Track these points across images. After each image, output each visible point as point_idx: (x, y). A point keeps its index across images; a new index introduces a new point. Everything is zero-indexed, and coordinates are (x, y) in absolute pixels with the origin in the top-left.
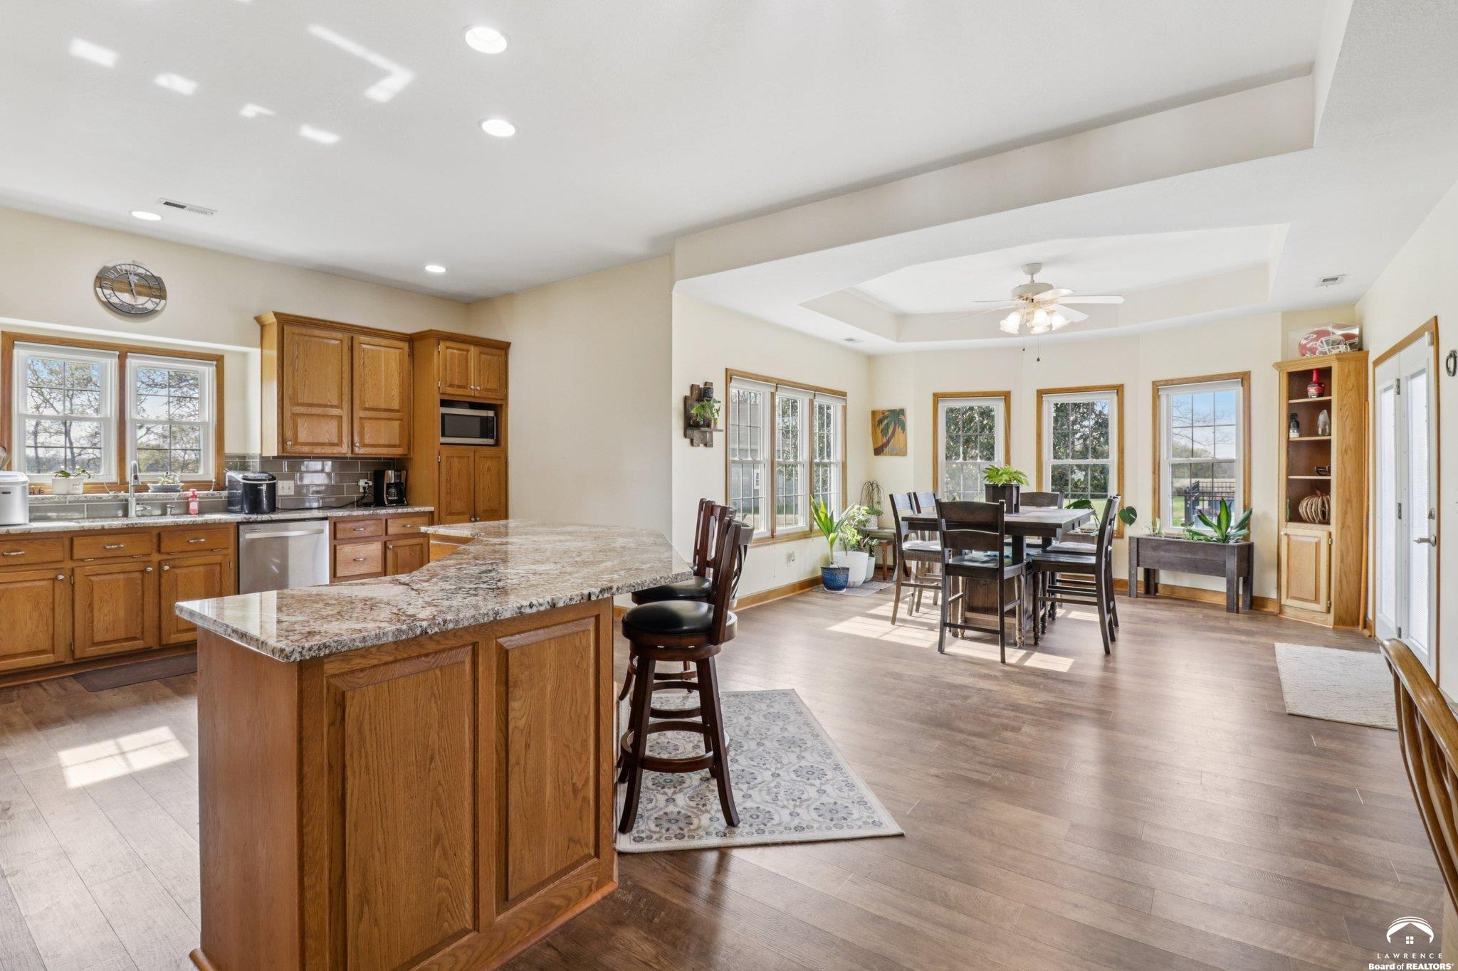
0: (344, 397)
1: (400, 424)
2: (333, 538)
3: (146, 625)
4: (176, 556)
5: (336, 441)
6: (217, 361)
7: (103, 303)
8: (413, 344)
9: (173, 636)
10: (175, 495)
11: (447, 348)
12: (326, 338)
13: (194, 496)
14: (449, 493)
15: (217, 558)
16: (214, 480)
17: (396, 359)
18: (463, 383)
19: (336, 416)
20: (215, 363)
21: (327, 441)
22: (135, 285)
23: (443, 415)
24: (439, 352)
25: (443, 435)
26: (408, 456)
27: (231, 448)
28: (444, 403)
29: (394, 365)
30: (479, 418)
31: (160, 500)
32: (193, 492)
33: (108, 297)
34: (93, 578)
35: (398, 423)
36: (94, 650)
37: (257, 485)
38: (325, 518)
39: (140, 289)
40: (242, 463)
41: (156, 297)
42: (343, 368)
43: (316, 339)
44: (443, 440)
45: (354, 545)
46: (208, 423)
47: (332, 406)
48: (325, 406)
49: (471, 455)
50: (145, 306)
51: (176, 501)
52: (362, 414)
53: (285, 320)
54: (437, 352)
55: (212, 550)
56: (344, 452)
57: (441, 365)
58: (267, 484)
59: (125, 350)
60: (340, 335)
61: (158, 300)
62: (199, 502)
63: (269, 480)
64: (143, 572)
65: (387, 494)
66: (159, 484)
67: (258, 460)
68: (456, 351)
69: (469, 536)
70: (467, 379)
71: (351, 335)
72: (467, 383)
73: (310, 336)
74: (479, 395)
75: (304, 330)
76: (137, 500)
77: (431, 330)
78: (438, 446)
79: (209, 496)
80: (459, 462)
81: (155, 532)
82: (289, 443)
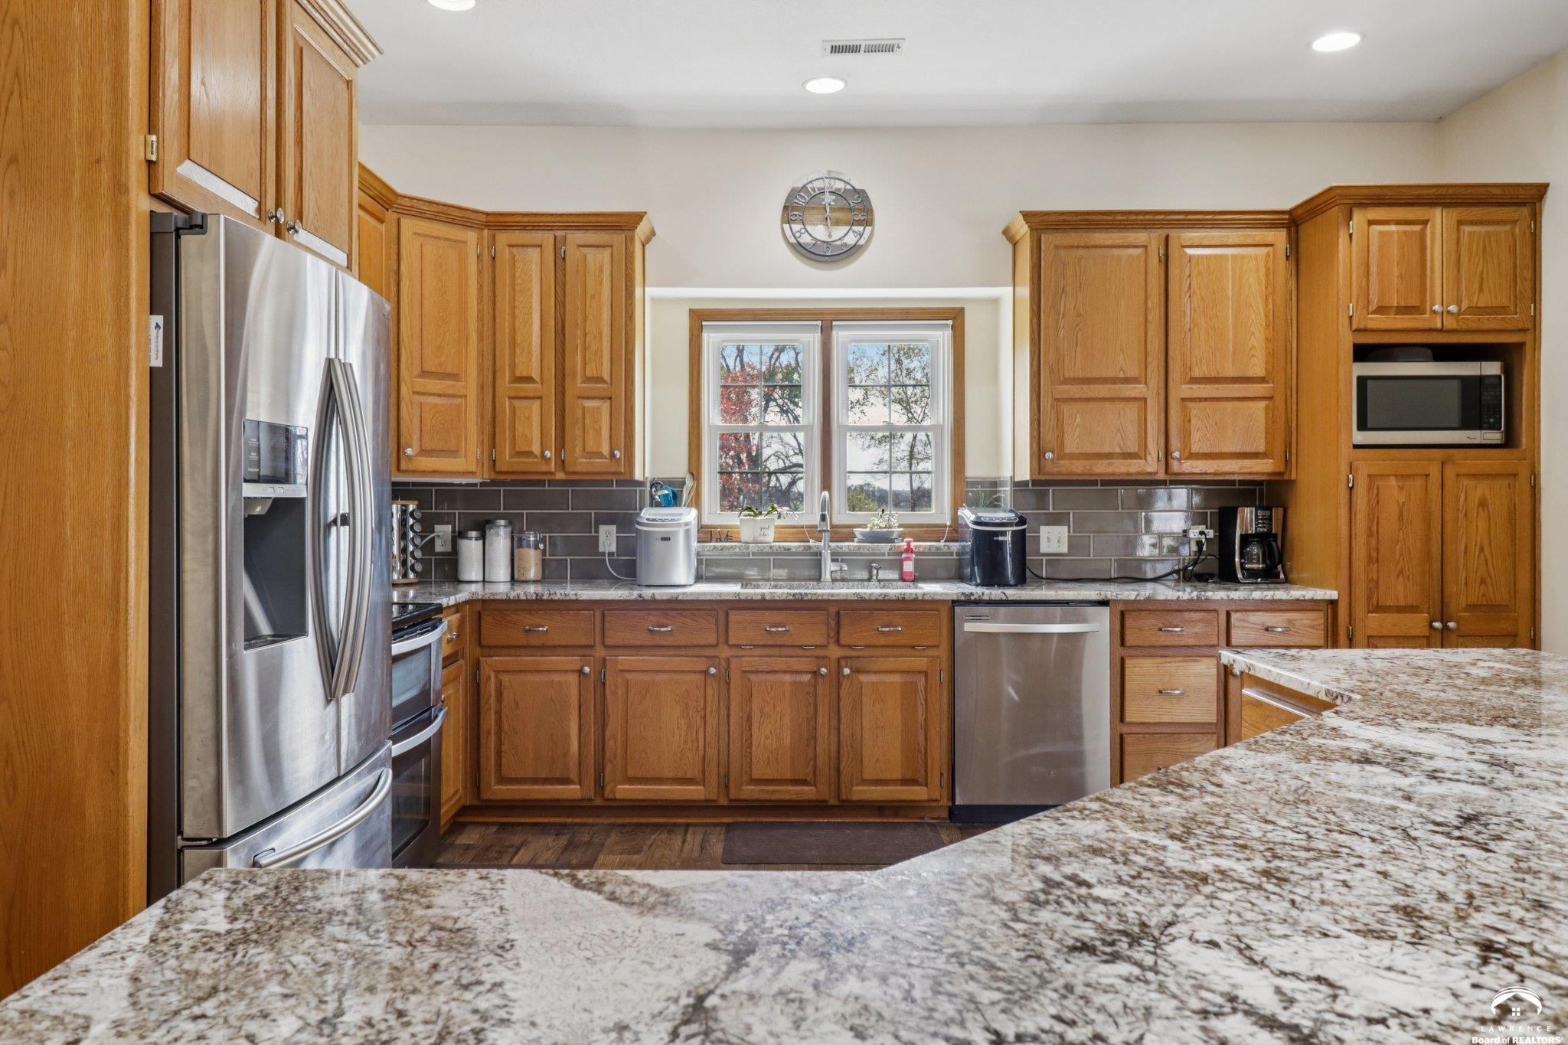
0: (1149, 359)
1: (1267, 408)
2: (1118, 642)
3: (819, 764)
4: (861, 653)
5: (1133, 447)
6: (954, 319)
7: (791, 245)
8: (1297, 233)
9: (856, 788)
10: (885, 547)
11: (1371, 223)
12: (1115, 247)
13: (909, 550)
14: (1374, 559)
15: (920, 662)
16: (948, 524)
17: (1258, 270)
18: (1414, 302)
19: (1135, 399)
20: (950, 322)
21: (1118, 450)
22: (833, 209)
23: (1362, 381)
24: (1351, 235)
25: (1362, 426)
26: (1286, 477)
27: (975, 469)
28: (1363, 353)
29: (1254, 284)
30: (1456, 383)
31: (866, 555)
32: (909, 543)
33: (798, 235)
34: (752, 677)
35: (1263, 404)
36: (752, 790)
37: (997, 534)
38: (1104, 603)
39: (838, 215)
40: (988, 493)
41: (859, 223)
42: (1149, 303)
43: (1098, 251)
44: (1360, 437)
45: (1161, 660)
46: (942, 427)
47: (1127, 380)
48: (1115, 380)
49: (1434, 470)
50: (846, 240)
51: (886, 557)
52: (1188, 390)
53: (1042, 223)
54: (1347, 237)
55: (913, 647)
56: (1150, 469)
57: (1354, 264)
58: (1013, 532)
59: (829, 317)
60: (1141, 237)
61: (861, 229)
62: (916, 561)
63: (1017, 524)
64: (815, 673)
65: (1242, 556)
66: (868, 530)
67: (1008, 489)
68: (1393, 228)
69: (1322, 696)
70: (1423, 291)
71: (1163, 232)
72: (1423, 301)
73: (1086, 247)
74: (1455, 326)
75: (1074, 238)
76: (832, 554)
77: (1331, 189)
78: (1346, 452)
79: (933, 550)
80: (1401, 488)
81: (833, 610)
82: (1049, 455)
